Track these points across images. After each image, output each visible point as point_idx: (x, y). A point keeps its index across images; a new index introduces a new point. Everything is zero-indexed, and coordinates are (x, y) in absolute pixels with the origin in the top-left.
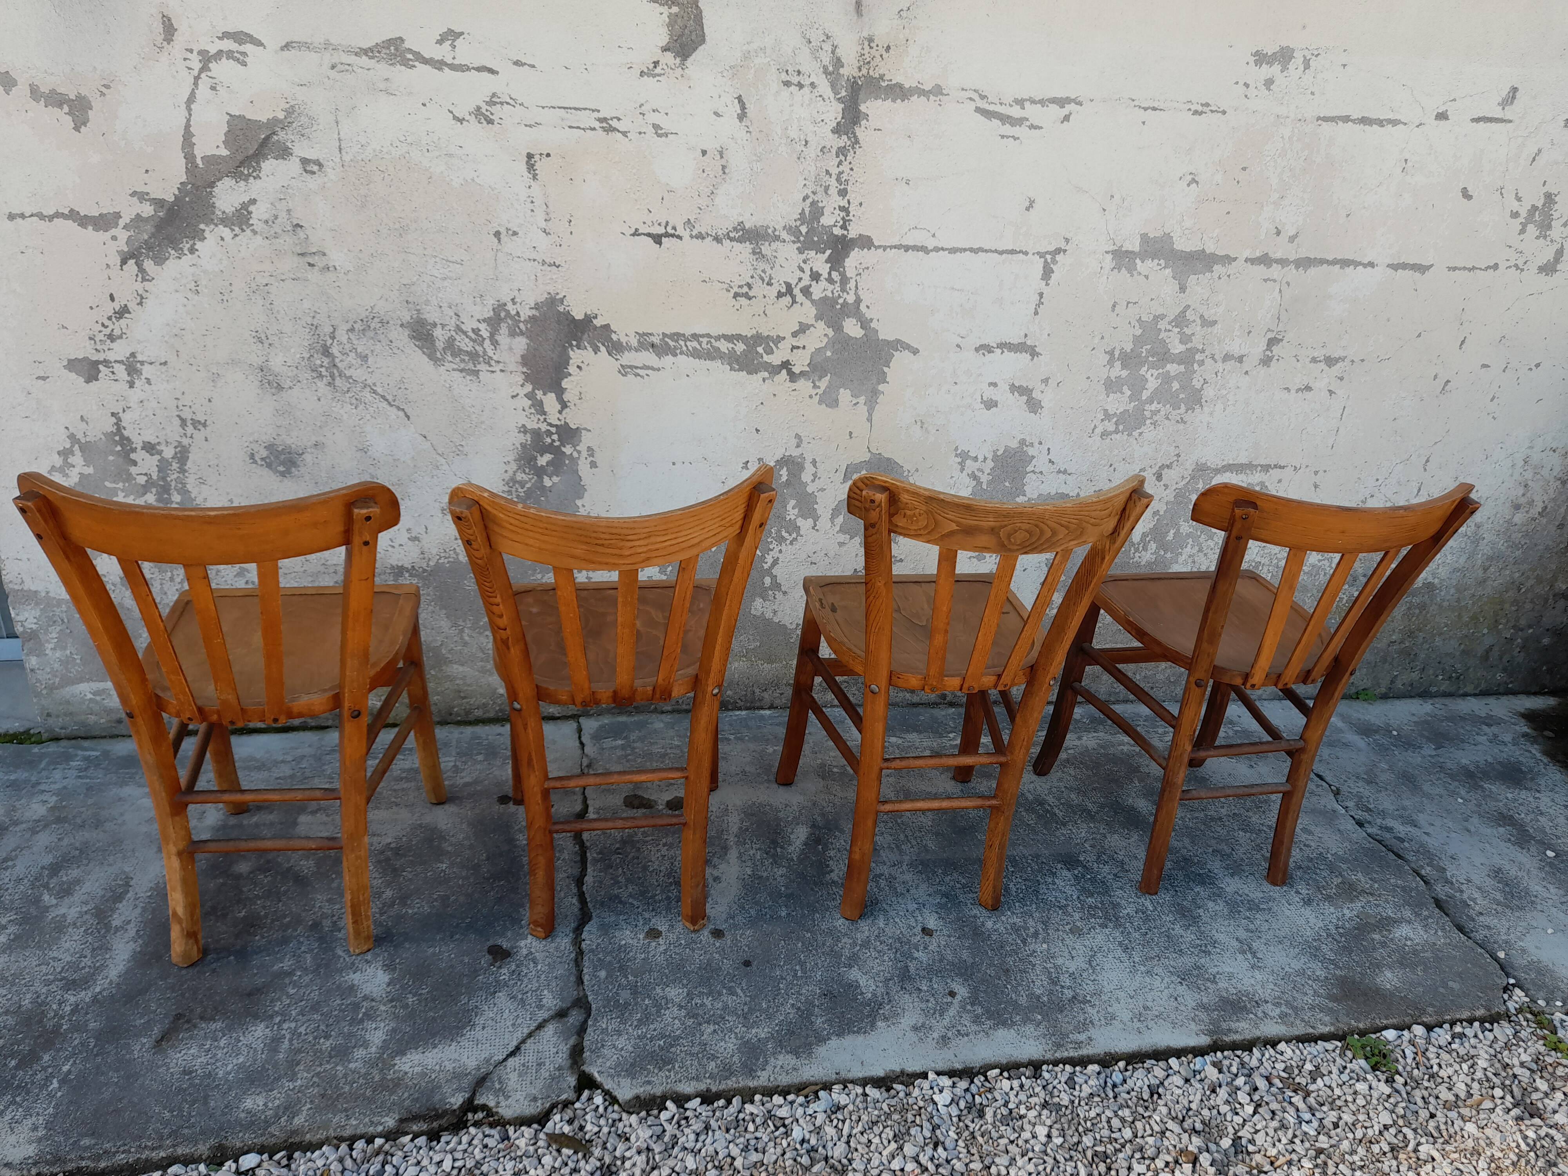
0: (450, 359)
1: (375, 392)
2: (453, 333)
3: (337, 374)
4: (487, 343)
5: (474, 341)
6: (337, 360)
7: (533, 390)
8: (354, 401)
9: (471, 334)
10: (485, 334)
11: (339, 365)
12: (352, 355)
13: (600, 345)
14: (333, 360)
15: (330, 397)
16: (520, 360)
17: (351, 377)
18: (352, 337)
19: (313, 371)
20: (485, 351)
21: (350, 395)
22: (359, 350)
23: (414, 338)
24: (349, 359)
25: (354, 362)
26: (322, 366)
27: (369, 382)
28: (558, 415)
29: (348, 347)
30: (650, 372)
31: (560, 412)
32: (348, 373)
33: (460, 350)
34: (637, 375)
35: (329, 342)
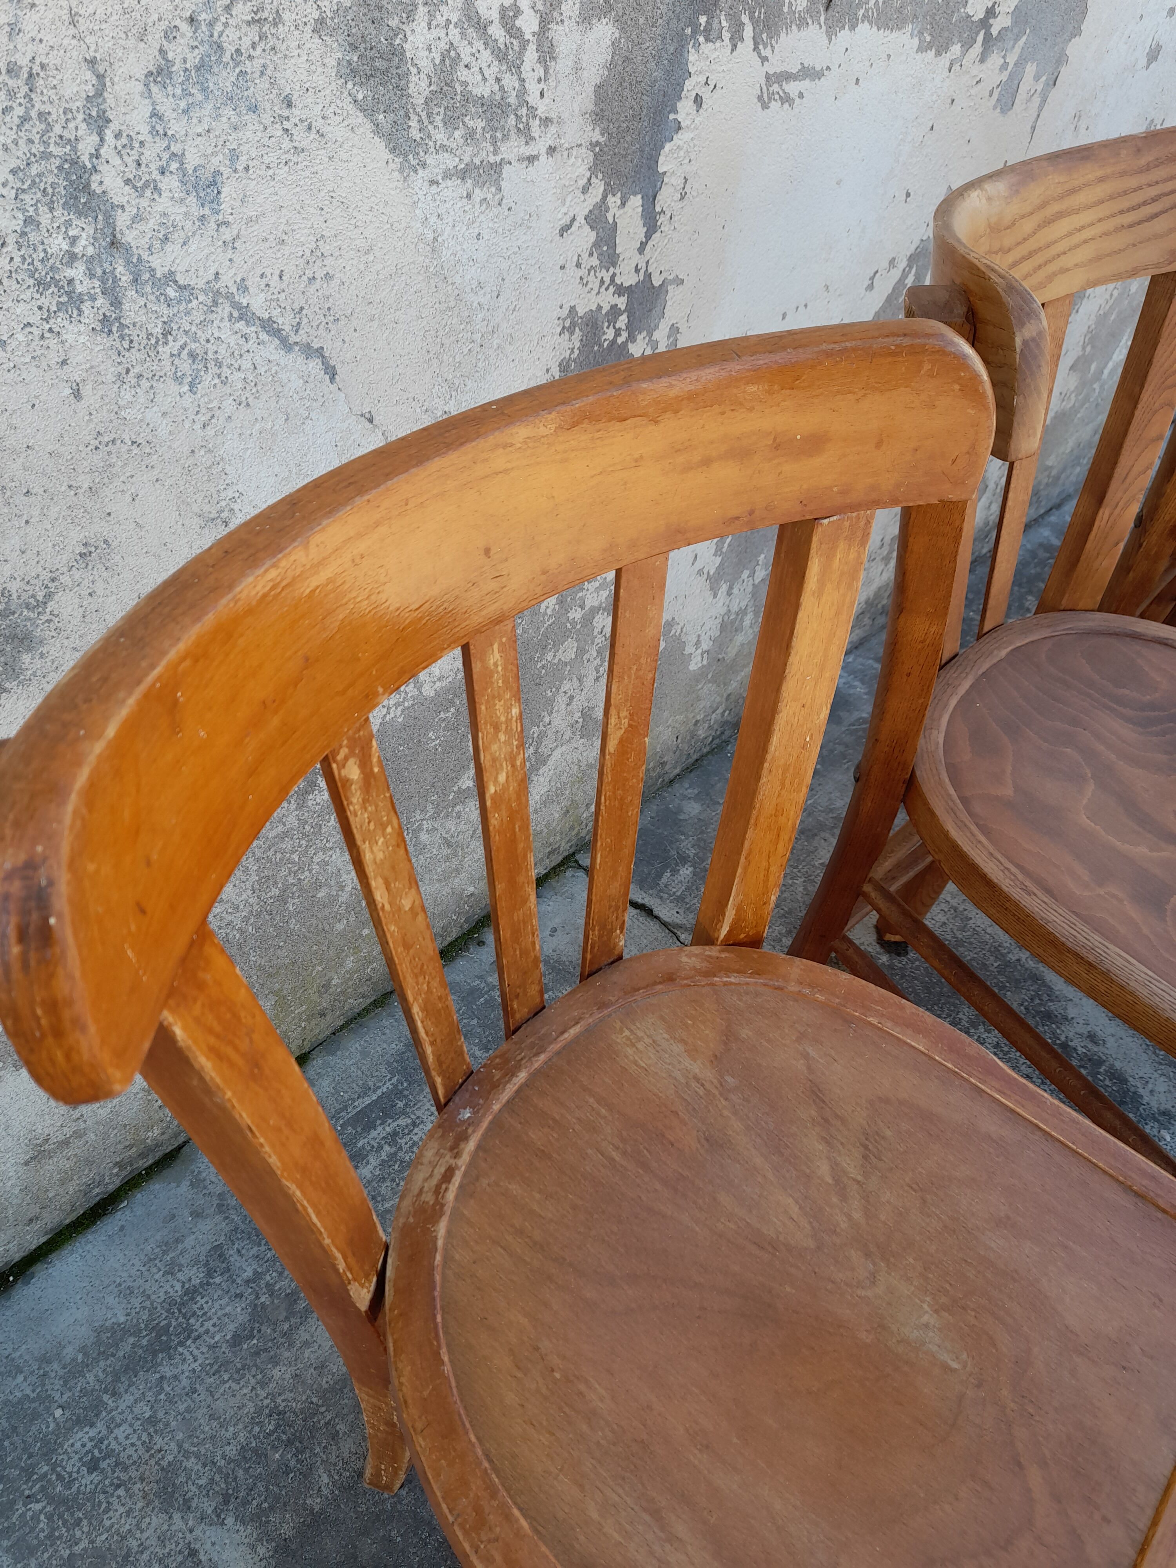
0: (440, 136)
1: (244, 314)
2: (454, 32)
3: (125, 279)
4: (531, 55)
5: (501, 55)
6: (122, 220)
7: (604, 197)
8: (185, 366)
9: (497, 31)
10: (528, 23)
11: (129, 237)
12: (170, 183)
13: (745, 19)
14: (108, 217)
15: (110, 372)
16: (590, 106)
17: (170, 278)
18: (166, 107)
19: (41, 285)
20: (522, 92)
21: (173, 346)
22: (192, 160)
23: (354, 72)
24: (164, 203)
25: (177, 213)
26: (72, 257)
27: (228, 280)
28: (637, 259)
29: (153, 151)
30: (805, 85)
31: (641, 249)
32: (160, 263)
33: (467, 97)
34: (786, 99)
35: (87, 144)
